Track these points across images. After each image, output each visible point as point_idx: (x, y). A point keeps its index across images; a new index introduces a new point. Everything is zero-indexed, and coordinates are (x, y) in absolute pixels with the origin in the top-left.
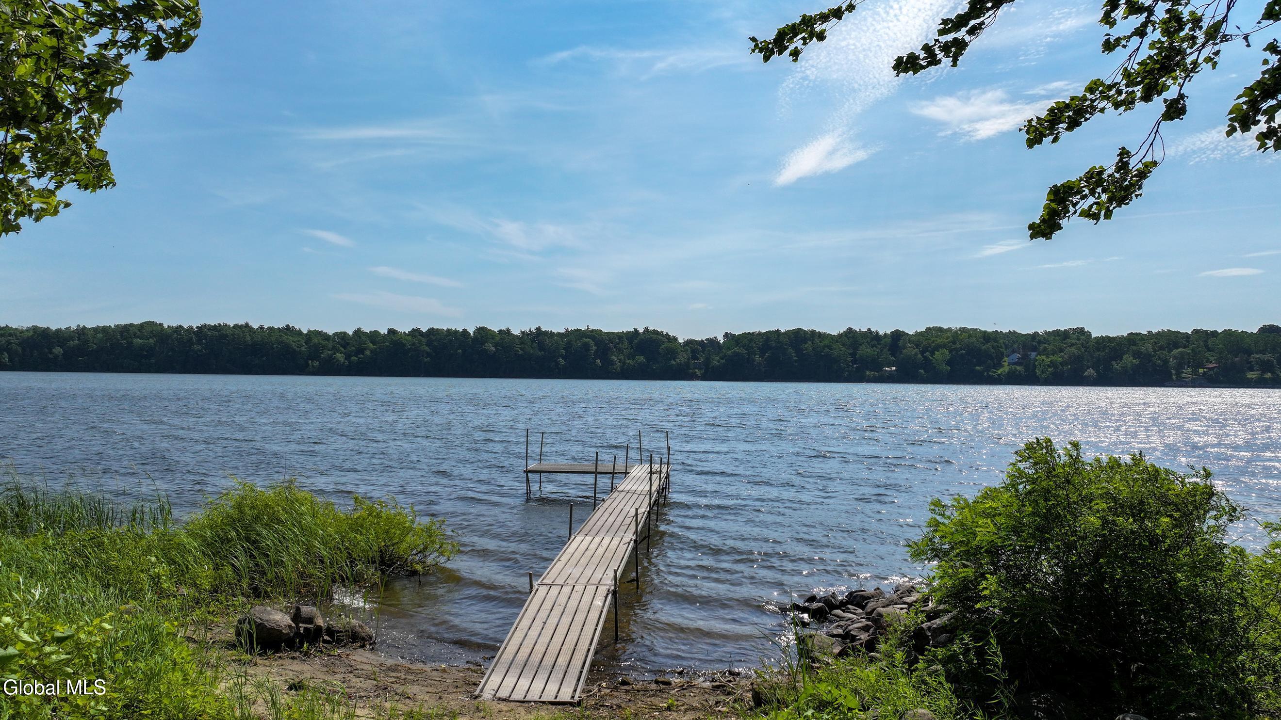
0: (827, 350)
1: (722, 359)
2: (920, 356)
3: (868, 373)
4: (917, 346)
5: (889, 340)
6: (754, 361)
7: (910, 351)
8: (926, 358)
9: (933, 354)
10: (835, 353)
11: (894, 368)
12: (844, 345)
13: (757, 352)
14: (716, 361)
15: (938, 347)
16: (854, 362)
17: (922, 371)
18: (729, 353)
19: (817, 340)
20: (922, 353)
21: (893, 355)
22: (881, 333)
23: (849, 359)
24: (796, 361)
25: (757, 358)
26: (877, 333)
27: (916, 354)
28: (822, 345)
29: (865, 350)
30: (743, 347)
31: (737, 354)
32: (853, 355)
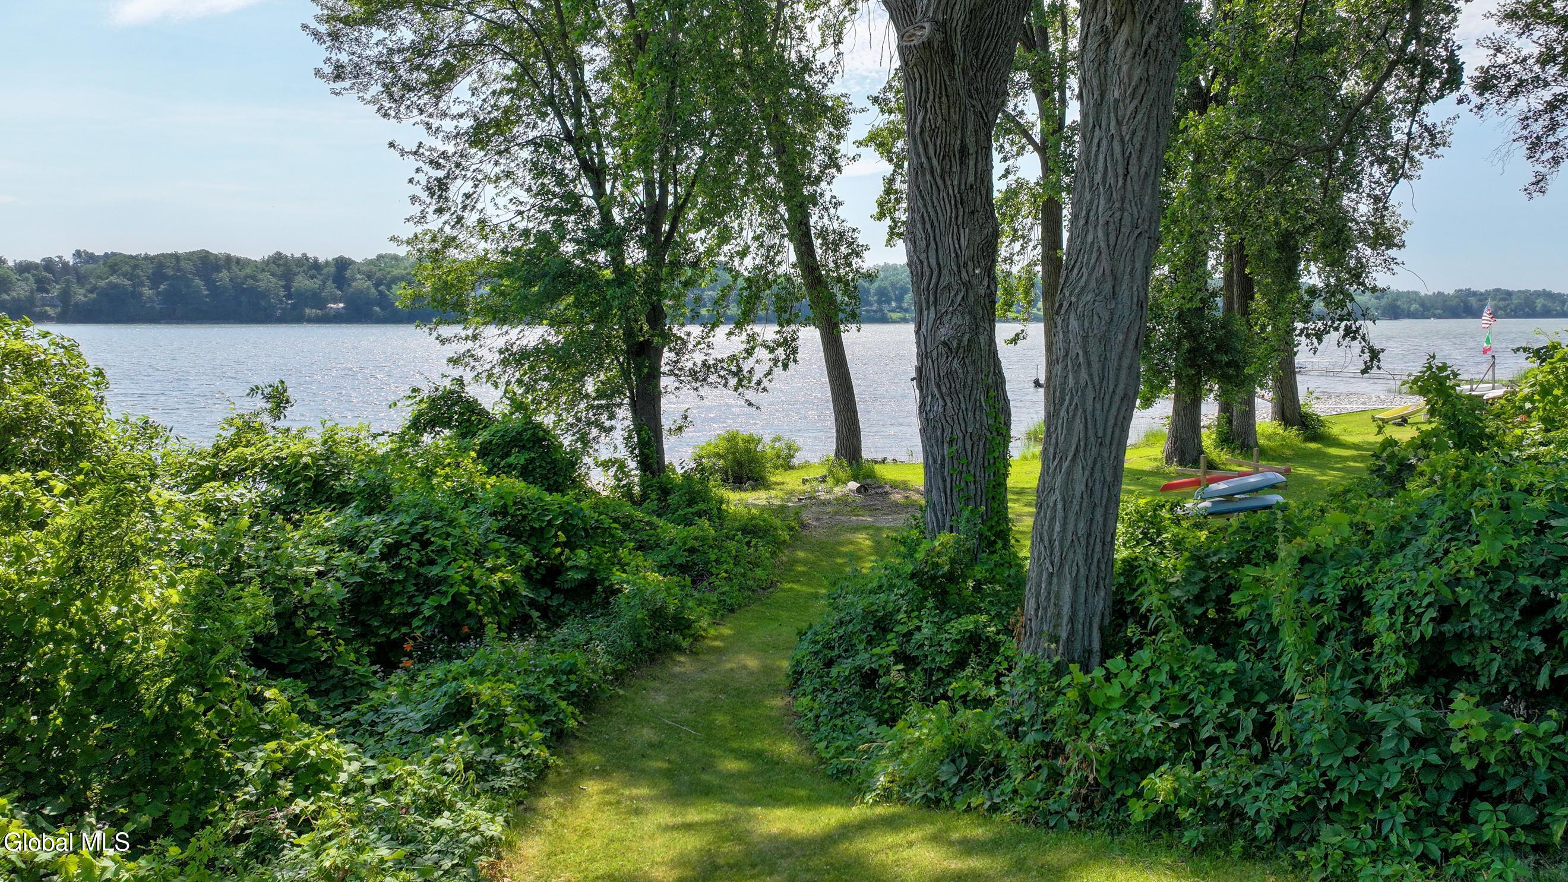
0: (250, 281)
1: (91, 292)
2: (373, 290)
3: (307, 311)
4: (369, 277)
5: (332, 270)
6: (141, 294)
7: (361, 283)
8: (381, 293)
9: (389, 288)
10: (263, 285)
11: (341, 305)
12: (273, 275)
13: (147, 283)
14: (80, 295)
15: (395, 280)
16: (289, 296)
17: (377, 309)
18: (102, 283)
19: (235, 268)
20: (377, 285)
21: (339, 288)
22: (321, 260)
23: (282, 293)
24: (207, 296)
25: (147, 291)
26: (316, 260)
27: (368, 288)
28: (242, 274)
29: (302, 282)
30: (125, 275)
31: (115, 286)
32: (287, 288)
